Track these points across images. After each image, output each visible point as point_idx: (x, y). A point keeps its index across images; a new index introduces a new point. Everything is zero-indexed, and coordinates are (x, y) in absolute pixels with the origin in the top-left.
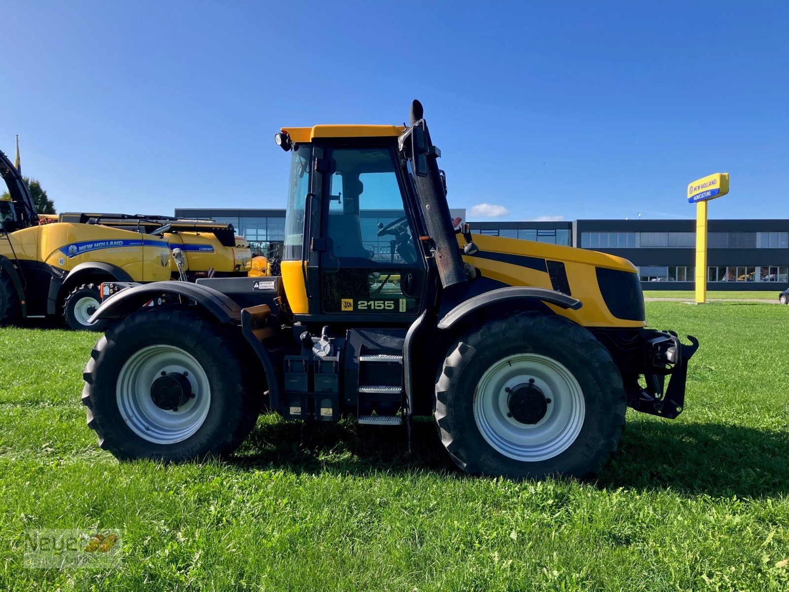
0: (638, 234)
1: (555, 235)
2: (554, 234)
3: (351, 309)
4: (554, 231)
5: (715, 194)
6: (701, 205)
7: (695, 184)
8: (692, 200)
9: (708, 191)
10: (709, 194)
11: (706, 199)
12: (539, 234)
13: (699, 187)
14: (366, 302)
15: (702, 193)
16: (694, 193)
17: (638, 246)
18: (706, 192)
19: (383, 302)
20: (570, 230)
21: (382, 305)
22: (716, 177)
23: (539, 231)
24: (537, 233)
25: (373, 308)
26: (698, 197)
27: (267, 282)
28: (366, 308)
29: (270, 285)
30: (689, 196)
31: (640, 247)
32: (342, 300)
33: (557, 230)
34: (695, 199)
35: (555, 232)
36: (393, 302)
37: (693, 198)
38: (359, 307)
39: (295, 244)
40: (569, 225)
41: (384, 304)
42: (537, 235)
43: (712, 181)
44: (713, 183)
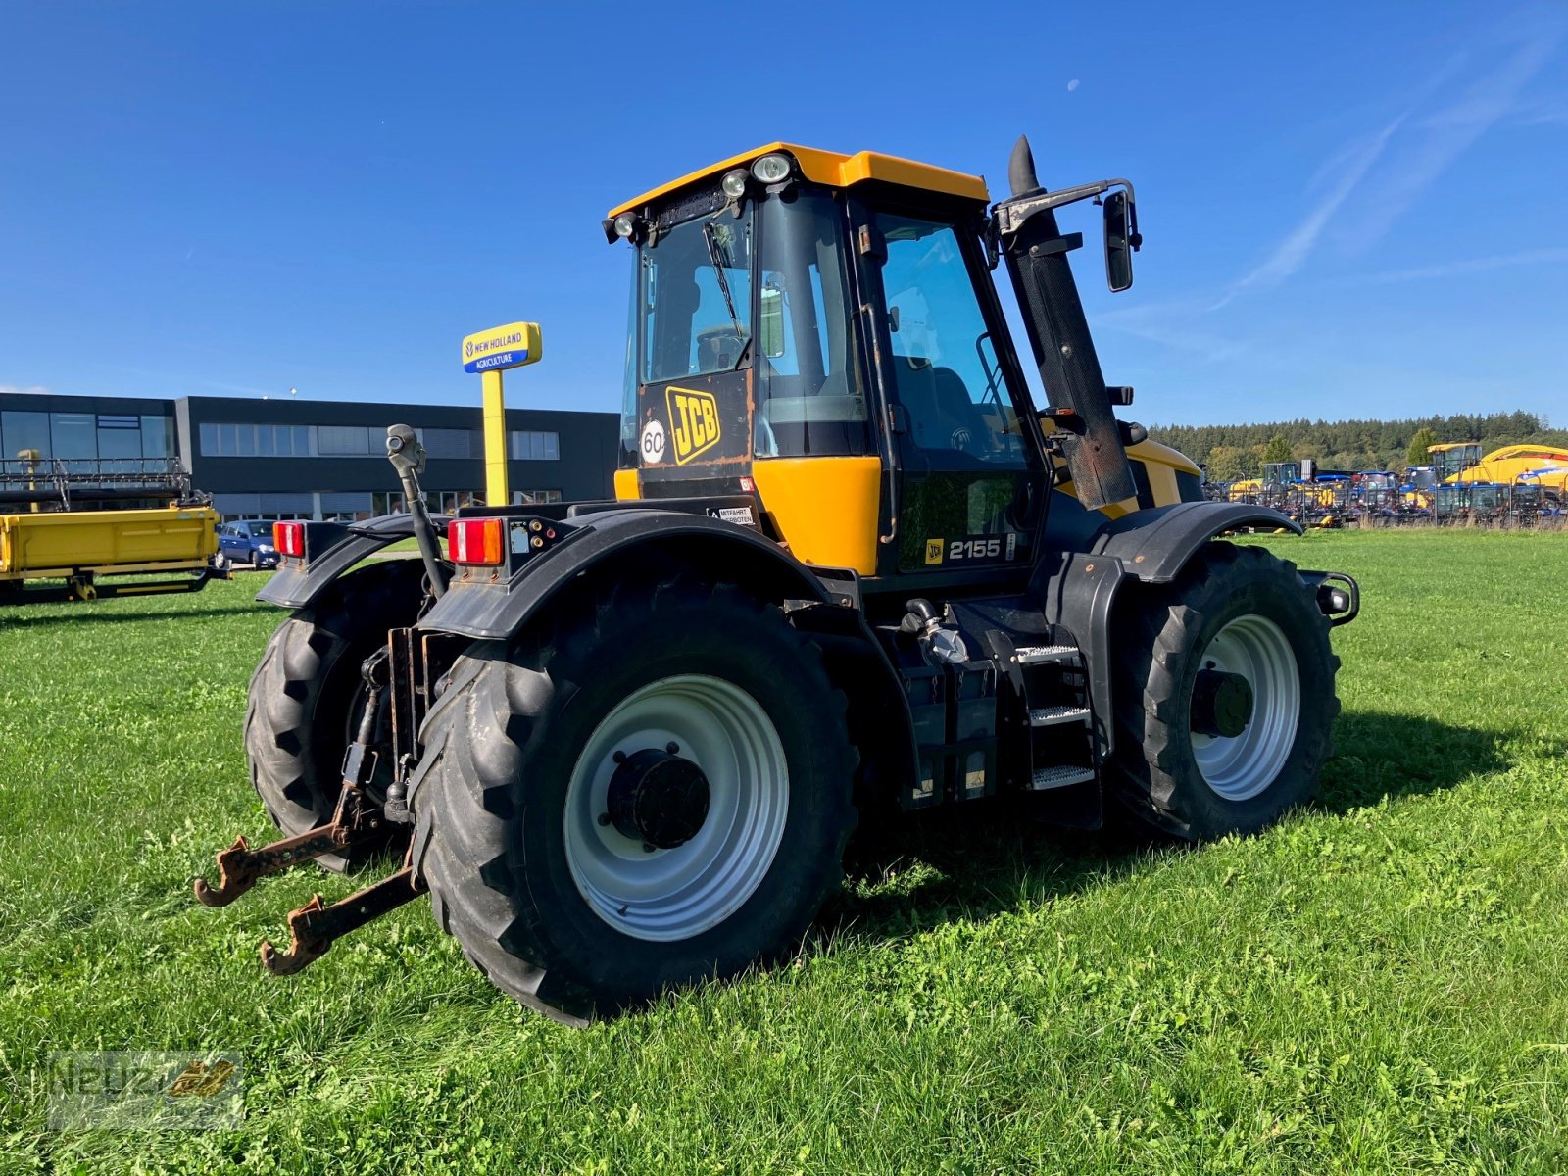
0: (312, 429)
1: (139, 428)
2: (136, 425)
3: (938, 560)
4: (135, 418)
5: (519, 359)
6: (490, 380)
7: (477, 338)
8: (471, 368)
9: (506, 353)
10: (507, 358)
11: (499, 368)
12: (100, 424)
13: (486, 346)
14: (960, 544)
15: (492, 356)
16: (476, 356)
17: (314, 453)
18: (502, 354)
19: (984, 542)
20: (172, 419)
21: (984, 548)
22: (520, 328)
23: (100, 417)
24: (97, 421)
25: (970, 556)
26: (486, 364)
27: (736, 509)
28: (961, 556)
29: (741, 516)
30: (466, 360)
31: (317, 456)
32: (929, 541)
33: (143, 418)
34: (479, 365)
35: (139, 421)
36: (998, 541)
37: (474, 364)
38: (952, 556)
39: (809, 419)
40: (167, 408)
41: (986, 545)
42: (98, 427)
43: (512, 335)
44: (515, 339)
